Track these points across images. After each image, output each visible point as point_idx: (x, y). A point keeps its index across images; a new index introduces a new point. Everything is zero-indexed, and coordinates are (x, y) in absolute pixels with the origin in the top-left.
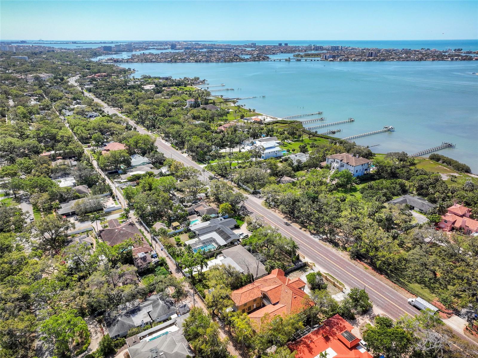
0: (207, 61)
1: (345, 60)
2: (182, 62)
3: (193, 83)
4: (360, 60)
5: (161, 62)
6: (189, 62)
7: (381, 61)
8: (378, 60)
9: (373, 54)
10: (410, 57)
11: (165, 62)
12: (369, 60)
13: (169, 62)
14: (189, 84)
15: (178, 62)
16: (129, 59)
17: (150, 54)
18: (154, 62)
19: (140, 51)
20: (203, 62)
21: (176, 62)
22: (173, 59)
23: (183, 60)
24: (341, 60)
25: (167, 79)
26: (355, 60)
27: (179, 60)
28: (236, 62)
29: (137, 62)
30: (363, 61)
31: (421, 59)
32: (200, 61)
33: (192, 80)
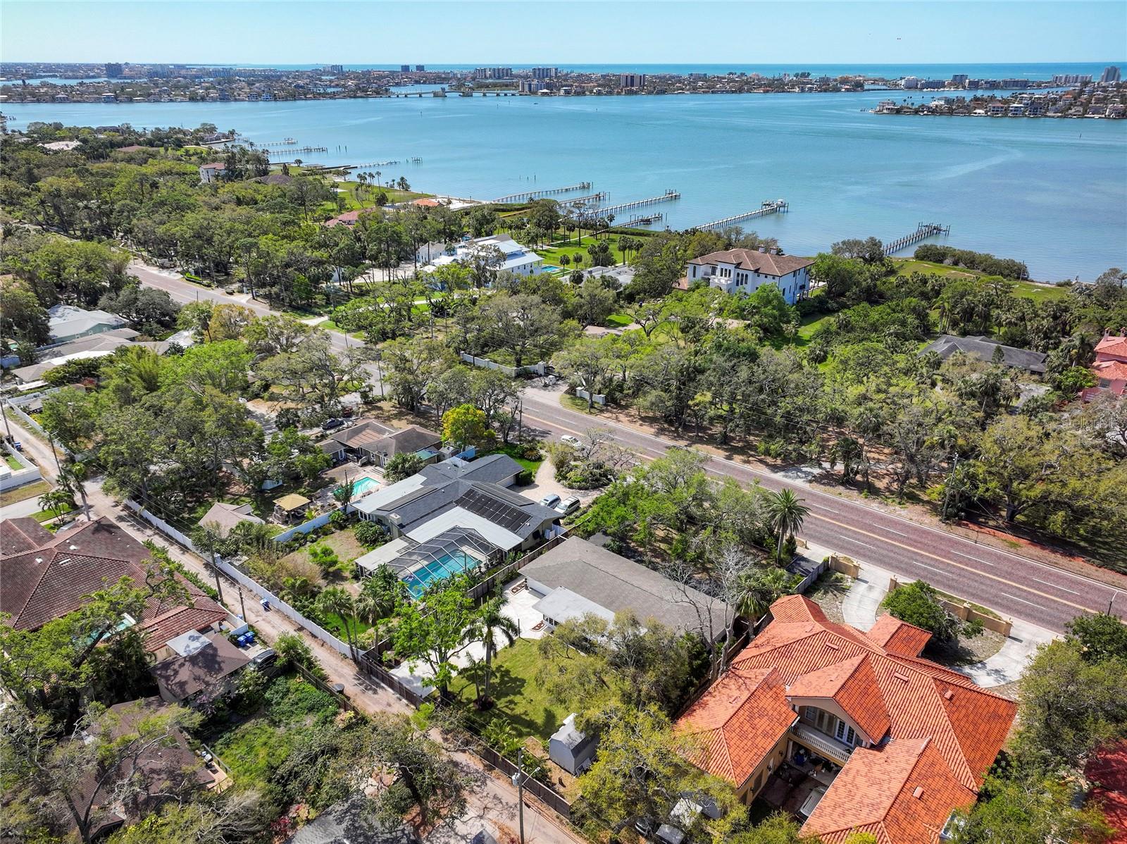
0: (225, 99)
1: (578, 94)
2: (149, 101)
4: (610, 93)
5: (84, 102)
6: (171, 101)
7: (658, 93)
8: (650, 93)
9: (637, 81)
10: (714, 87)
11: (97, 101)
12: (630, 93)
13: (109, 100)
15: (138, 101)
18: (62, 101)
19: (8, 79)
20: (214, 100)
21: (130, 100)
22: (122, 95)
23: (150, 97)
24: (567, 93)
26: (599, 93)
27: (140, 96)
28: (306, 99)
30: (619, 94)
31: (740, 91)
32: (203, 99)
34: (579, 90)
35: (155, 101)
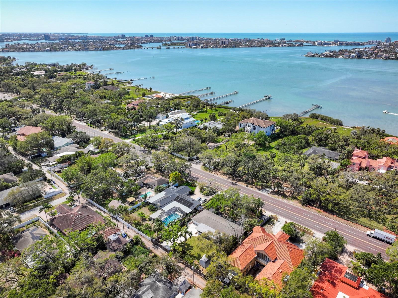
0: (86, 50)
1: (206, 48)
2: (61, 51)
3: (82, 68)
4: (217, 47)
5: (40, 51)
6: (69, 51)
7: (233, 47)
8: (230, 47)
9: (226, 43)
10: (252, 44)
11: (44, 51)
12: (224, 47)
13: (48, 51)
14: (78, 70)
15: (58, 51)
16: (4, 48)
17: (25, 44)
18: (32, 51)
19: (12, 41)
20: (83, 50)
21: (55, 51)
22: (52, 49)
23: (62, 49)
24: (202, 47)
25: (53, 65)
26: (213, 47)
27: (58, 49)
28: (114, 50)
29: (13, 51)
30: (220, 47)
31: (261, 46)
32: (79, 50)
33: (80, 65)
34: (206, 46)
35: (64, 51)
